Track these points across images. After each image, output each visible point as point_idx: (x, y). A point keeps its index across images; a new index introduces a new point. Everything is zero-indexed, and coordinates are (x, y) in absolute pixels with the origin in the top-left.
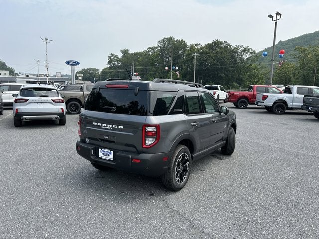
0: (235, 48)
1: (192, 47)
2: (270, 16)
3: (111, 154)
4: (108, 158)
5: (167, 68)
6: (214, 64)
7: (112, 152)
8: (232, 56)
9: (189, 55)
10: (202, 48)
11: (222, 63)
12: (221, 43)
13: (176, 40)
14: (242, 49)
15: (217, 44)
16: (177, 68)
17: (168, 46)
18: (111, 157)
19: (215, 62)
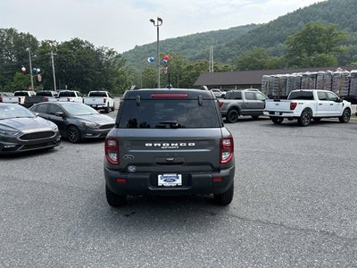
0: (98, 50)
1: (44, 44)
2: (152, 21)
3: (178, 178)
4: (174, 184)
5: (24, 69)
6: (77, 66)
7: (180, 176)
8: (97, 58)
9: (42, 53)
10: (59, 47)
11: (87, 66)
12: (82, 42)
13: (19, 33)
14: (107, 51)
15: (76, 43)
16: (39, 70)
17: (7, 39)
18: (179, 181)
19: (79, 64)
